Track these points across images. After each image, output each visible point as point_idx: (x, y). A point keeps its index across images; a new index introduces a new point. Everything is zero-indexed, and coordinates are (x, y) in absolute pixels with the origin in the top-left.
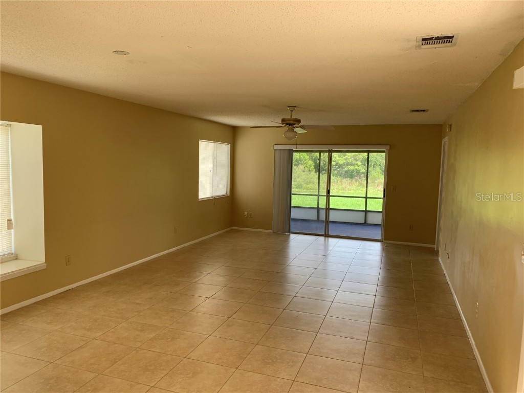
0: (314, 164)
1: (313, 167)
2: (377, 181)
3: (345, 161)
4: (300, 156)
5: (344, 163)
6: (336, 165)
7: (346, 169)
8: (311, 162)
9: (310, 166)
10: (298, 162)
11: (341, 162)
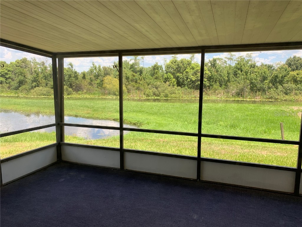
0: (176, 81)
1: (175, 83)
2: (217, 92)
3: (196, 78)
4: (167, 76)
5: (196, 80)
6: (190, 81)
7: (197, 84)
8: (174, 80)
9: (174, 82)
10: (166, 80)
11: (194, 79)
